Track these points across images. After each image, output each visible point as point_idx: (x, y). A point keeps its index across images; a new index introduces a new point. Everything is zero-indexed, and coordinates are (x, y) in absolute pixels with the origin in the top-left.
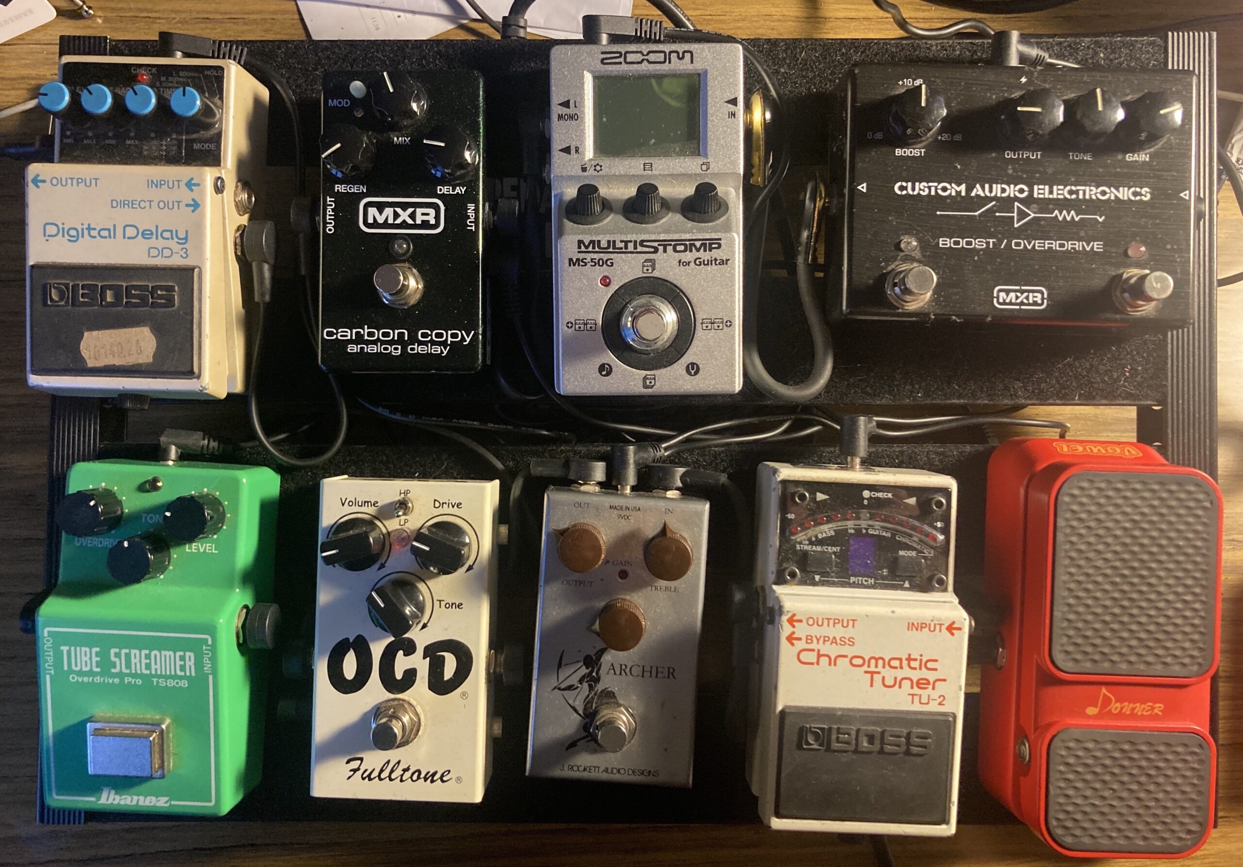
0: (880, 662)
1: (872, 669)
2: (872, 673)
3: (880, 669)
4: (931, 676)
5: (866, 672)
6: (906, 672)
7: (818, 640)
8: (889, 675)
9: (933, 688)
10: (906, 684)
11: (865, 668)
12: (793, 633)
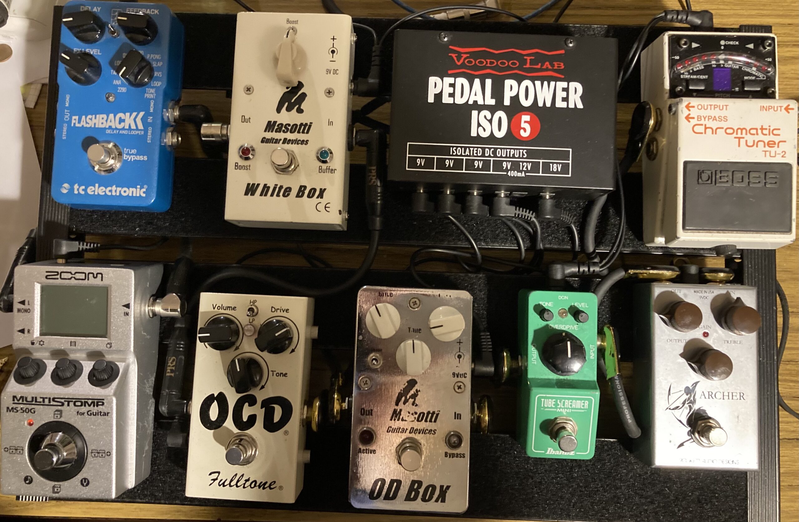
0: (744, 131)
1: (739, 135)
2: (739, 138)
3: (744, 135)
4: (777, 139)
5: (735, 138)
6: (761, 137)
7: (705, 118)
8: (750, 139)
9: (778, 147)
10: (761, 144)
11: (735, 135)
12: (689, 114)
